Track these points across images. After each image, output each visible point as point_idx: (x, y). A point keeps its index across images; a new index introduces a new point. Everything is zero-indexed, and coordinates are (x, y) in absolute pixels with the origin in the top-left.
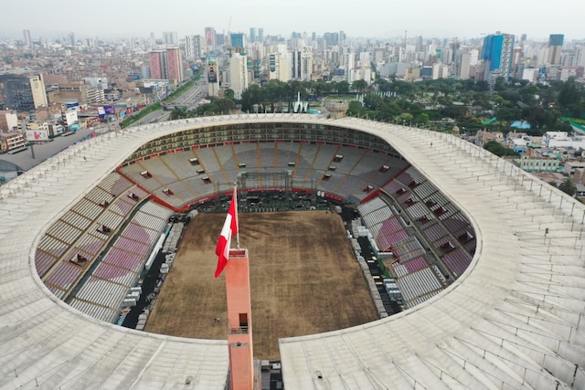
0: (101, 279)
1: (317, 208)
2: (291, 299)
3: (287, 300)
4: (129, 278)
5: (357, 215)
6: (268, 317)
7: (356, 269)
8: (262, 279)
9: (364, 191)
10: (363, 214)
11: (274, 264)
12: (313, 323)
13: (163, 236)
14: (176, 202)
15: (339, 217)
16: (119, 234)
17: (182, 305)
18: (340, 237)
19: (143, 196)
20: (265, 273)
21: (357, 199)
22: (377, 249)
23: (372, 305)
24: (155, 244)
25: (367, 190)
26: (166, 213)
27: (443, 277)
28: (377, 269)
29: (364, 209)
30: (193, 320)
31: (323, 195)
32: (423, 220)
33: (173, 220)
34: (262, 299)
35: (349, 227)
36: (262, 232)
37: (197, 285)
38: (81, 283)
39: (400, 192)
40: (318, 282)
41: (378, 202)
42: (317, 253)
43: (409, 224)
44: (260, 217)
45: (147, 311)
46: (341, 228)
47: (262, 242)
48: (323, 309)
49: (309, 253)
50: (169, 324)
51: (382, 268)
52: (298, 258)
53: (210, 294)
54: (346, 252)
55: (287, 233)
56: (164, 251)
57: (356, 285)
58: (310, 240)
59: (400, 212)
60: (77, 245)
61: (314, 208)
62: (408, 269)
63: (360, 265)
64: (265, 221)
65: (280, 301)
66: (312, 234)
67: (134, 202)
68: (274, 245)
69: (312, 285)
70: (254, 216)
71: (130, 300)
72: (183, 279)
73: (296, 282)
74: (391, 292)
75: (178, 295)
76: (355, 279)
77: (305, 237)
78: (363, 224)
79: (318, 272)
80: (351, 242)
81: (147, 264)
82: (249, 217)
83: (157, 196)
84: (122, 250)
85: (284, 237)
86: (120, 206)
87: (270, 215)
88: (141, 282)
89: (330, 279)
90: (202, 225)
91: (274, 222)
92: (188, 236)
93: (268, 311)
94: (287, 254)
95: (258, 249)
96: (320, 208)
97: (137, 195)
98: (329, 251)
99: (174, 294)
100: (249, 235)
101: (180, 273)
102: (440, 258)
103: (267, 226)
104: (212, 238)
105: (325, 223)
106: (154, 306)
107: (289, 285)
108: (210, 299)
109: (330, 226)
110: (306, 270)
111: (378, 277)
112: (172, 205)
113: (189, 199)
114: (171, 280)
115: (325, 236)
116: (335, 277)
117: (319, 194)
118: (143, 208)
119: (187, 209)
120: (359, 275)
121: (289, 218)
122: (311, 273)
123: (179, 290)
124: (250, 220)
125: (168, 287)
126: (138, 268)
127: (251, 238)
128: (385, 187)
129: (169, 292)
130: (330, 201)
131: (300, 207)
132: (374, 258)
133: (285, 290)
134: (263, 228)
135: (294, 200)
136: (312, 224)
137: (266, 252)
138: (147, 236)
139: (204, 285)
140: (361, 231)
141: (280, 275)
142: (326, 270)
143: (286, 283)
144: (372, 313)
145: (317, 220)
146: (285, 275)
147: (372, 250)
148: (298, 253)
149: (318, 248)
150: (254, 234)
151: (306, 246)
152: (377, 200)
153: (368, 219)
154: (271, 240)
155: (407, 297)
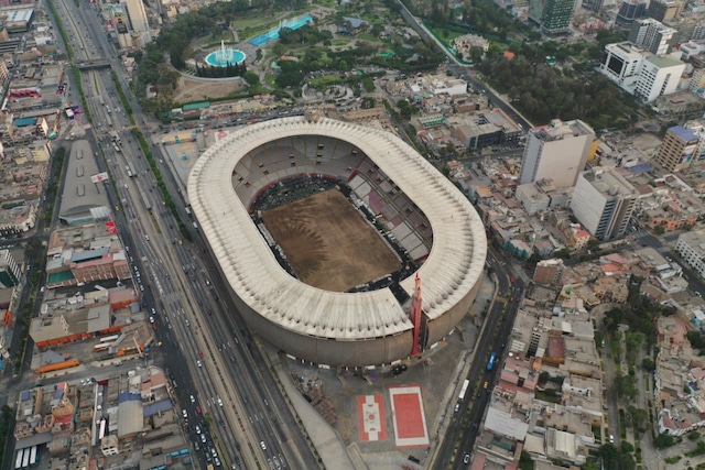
1: (324, 189)
3: (351, 255)
5: (350, 190)
6: (349, 266)
7: (369, 228)
9: (347, 171)
10: (353, 188)
12: (369, 263)
15: (341, 193)
18: (352, 210)
21: (345, 178)
22: (374, 214)
25: (349, 170)
29: (353, 185)
31: (322, 177)
33: (256, 221)
35: (351, 201)
36: (309, 217)
39: (370, 172)
40: (358, 242)
42: (346, 224)
43: (383, 195)
44: (299, 205)
46: (347, 203)
48: (368, 255)
49: (342, 225)
52: (340, 230)
54: (359, 219)
55: (322, 214)
56: (271, 245)
57: (375, 238)
58: (337, 216)
59: (375, 187)
62: (394, 224)
63: (371, 226)
64: (304, 207)
65: (349, 256)
66: (335, 210)
68: (322, 224)
69: (356, 244)
70: (295, 205)
74: (391, 239)
76: (372, 235)
77: (333, 215)
78: (358, 197)
79: (354, 236)
80: (358, 212)
82: (292, 206)
85: (323, 217)
87: (304, 202)
89: (362, 238)
90: (272, 221)
91: (309, 207)
92: (273, 231)
93: (347, 263)
94: (333, 229)
96: (327, 189)
98: (351, 221)
100: (304, 221)
102: (407, 217)
103: (308, 211)
105: (336, 200)
107: (347, 247)
109: (341, 202)
111: (382, 231)
115: (343, 211)
116: (363, 236)
117: (319, 177)
119: (252, 210)
120: (373, 232)
121: (315, 202)
122: (351, 237)
124: (295, 209)
128: (359, 168)
130: (330, 182)
131: (314, 191)
133: (347, 250)
134: (306, 213)
136: (331, 204)
141: (338, 242)
142: (357, 233)
143: (344, 246)
145: (331, 200)
147: (371, 214)
148: (338, 227)
149: (344, 220)
150: (306, 219)
151: (338, 221)
152: (357, 177)
153: (359, 192)
154: (317, 221)
155: (399, 239)
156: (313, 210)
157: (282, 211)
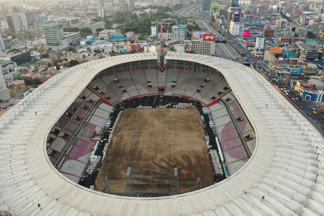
8: (160, 133)
11: (154, 140)
20: (158, 136)
28: (106, 135)
34: (161, 124)
36: (158, 165)
40: (136, 130)
46: (104, 166)
47: (159, 156)
49: (134, 147)
52: (140, 143)
53: (182, 127)
58: (130, 157)
68: (152, 153)
73: (145, 131)
88: (214, 133)
92: (207, 164)
94: (146, 146)
95: (162, 151)
100: (168, 163)
110: (139, 136)
122: (137, 134)
127: (166, 160)
132: (102, 141)
137: (157, 148)
138: (232, 156)
139: (185, 131)
140: (94, 158)
142: (129, 136)
148: (140, 146)
156: (147, 173)
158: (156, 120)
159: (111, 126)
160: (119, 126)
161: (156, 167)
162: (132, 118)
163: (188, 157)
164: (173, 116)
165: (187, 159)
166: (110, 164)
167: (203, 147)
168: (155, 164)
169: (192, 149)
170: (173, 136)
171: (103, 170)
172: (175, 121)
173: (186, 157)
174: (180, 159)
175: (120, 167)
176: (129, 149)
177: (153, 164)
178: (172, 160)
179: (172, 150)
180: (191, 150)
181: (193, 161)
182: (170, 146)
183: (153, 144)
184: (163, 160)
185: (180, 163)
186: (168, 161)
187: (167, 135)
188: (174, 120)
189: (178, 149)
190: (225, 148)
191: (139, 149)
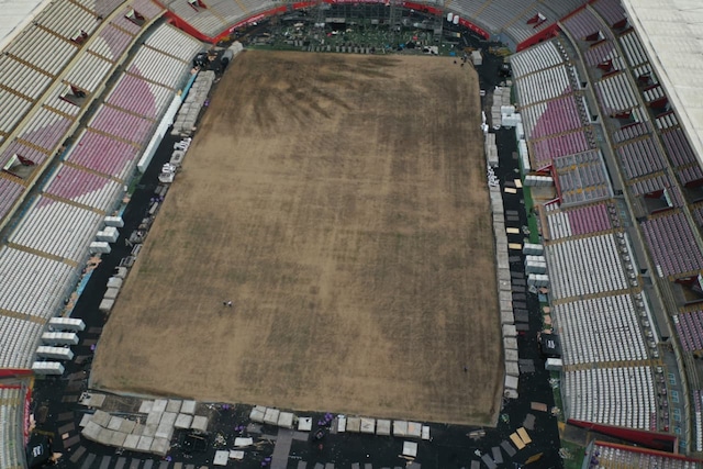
0: (57, 199)
1: (440, 50)
2: (358, 265)
3: (350, 269)
4: (106, 194)
5: (506, 74)
6: (312, 306)
7: (481, 206)
9: (529, 22)
10: (517, 73)
11: (344, 179)
12: (385, 331)
13: (178, 100)
14: (209, 24)
15: (475, 74)
16: (100, 100)
17: (180, 259)
18: (468, 125)
19: (152, 13)
21: (513, 40)
22: (527, 166)
23: (492, 299)
24: (162, 116)
25: (535, 21)
26: (190, 48)
27: (633, 266)
28: (518, 210)
29: (521, 63)
30: (192, 297)
31: (456, 22)
32: (625, 118)
33: (200, 62)
35: (486, 103)
36: (338, 102)
37: (211, 215)
38: (23, 208)
39: (593, 38)
40: (409, 230)
41: (548, 51)
42: (421, 160)
43: (595, 118)
44: (341, 64)
45: (122, 271)
46: (472, 104)
47: (332, 126)
48: (408, 297)
49: (407, 158)
50: (154, 302)
51: (527, 208)
52: (388, 170)
53: (228, 240)
54: (471, 161)
55: (378, 108)
56: (175, 132)
57: (474, 244)
58: (414, 126)
59: (584, 85)
60: (18, 133)
61: (435, 49)
62: (574, 226)
63: (490, 200)
64: (348, 74)
65: (340, 268)
66: (422, 111)
67: (134, 28)
68: (352, 133)
69: (399, 236)
70: (333, 61)
71: (100, 244)
72: (193, 199)
73: (372, 227)
74: (532, 277)
75: (178, 236)
76: (474, 231)
78: (513, 100)
79: (414, 206)
80: (484, 139)
81: (141, 164)
82: (323, 62)
83: (178, 13)
84: (103, 134)
85: (372, 116)
86: (110, 40)
87: (360, 62)
88: (127, 200)
89: (433, 226)
90: (245, 76)
91: (362, 77)
92: (219, 99)
93: (314, 291)
94: (370, 158)
95: (325, 141)
96: (444, 52)
97: (142, 12)
98: (442, 156)
99: (173, 233)
100: (315, 106)
101: (190, 186)
102: (639, 220)
103: (350, 87)
104: (256, 108)
105: (447, 87)
106: (137, 255)
107: (360, 233)
108: (227, 250)
109: (455, 96)
110: (395, 198)
111: (516, 231)
112: (202, 30)
113: (232, 18)
114: (174, 200)
115: (442, 120)
116: (442, 222)
117: (449, 19)
118: (152, 40)
119: (227, 38)
120: (484, 222)
121: (390, 71)
122: (401, 208)
123: (183, 224)
124: (324, 70)
125: (167, 214)
126: (124, 172)
127: (318, 114)
128: (569, 22)
129: (166, 227)
130: (467, 37)
131: (411, 46)
132: (518, 183)
133: (352, 245)
134: (341, 91)
135: (405, 29)
136: (425, 90)
137: (337, 149)
138: (150, 99)
139: (224, 216)
140: (506, 116)
141: (349, 206)
142: (429, 203)
143: (356, 227)
144: (489, 318)
145: (435, 80)
146: (358, 207)
147: (518, 163)
148: (389, 158)
149: (424, 148)
150: (324, 104)
151: (407, 141)
152: (548, 47)
153: (524, 87)
154: (350, 121)
155: (559, 291)
156: (365, 87)
157: (290, 64)
158: (324, 293)
159: (518, 266)
160: (484, 261)
161: (343, 99)
162: (441, 320)
163: (258, 120)
164: (238, 321)
165: (262, 115)
166: (459, 109)
167: (200, 148)
168: (345, 106)
169: (236, 140)
170: (274, 196)
171: (473, 96)
172: (243, 279)
173: (264, 119)
174: (280, 115)
175: (432, 101)
176: (422, 150)
177: (351, 104)
178: (300, 114)
179: (293, 141)
180: (241, 140)
181: (248, 110)
182: (296, 157)
183: (347, 166)
184: (325, 114)
185: (283, 104)
186: (313, 111)
187: (297, 199)
188: (245, 292)
189: (274, 145)
190: (143, 126)
191: (391, 148)
